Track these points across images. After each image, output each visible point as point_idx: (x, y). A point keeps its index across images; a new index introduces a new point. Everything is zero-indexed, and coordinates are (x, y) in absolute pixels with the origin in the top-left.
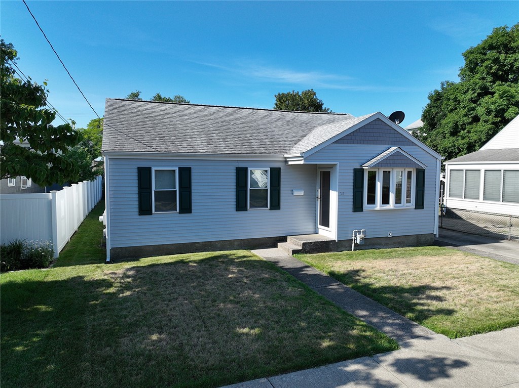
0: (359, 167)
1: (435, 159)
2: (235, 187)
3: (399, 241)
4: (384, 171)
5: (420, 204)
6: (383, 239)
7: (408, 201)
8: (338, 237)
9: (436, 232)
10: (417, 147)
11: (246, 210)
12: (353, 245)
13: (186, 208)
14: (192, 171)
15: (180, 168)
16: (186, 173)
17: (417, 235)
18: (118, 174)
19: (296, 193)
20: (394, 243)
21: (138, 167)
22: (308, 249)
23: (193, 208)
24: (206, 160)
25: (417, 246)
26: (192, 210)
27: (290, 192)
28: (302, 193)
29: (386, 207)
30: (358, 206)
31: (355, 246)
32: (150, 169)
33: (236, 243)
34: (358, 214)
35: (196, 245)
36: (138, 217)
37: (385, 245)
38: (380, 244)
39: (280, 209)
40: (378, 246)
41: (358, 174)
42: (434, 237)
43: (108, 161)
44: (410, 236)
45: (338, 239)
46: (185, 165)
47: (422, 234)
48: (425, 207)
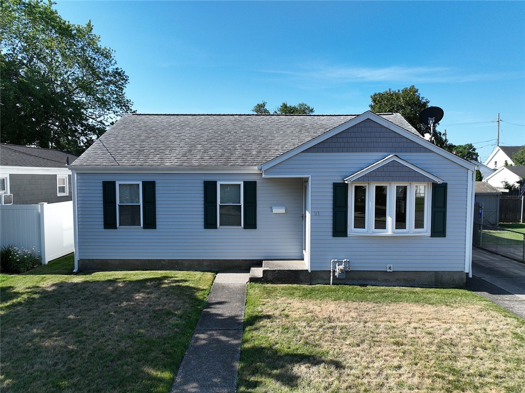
0: (342, 182)
1: (466, 171)
2: (203, 203)
3: (406, 277)
4: (376, 187)
5: (439, 229)
6: (379, 273)
7: (419, 224)
8: (311, 267)
9: (468, 269)
10: (433, 154)
11: (216, 228)
12: (331, 277)
13: (150, 223)
14: (157, 185)
16: (149, 188)
17: (436, 272)
18: (84, 188)
19: (275, 211)
21: (103, 182)
22: (270, 277)
23: (157, 223)
25: (437, 286)
26: (157, 226)
27: (269, 209)
28: (282, 211)
29: (381, 232)
30: (340, 229)
31: (333, 279)
32: (114, 183)
35: (162, 262)
36: (104, 230)
37: (383, 281)
38: (375, 280)
39: (256, 228)
40: (373, 283)
41: (340, 190)
42: (463, 276)
43: (76, 175)
44: (424, 273)
45: (311, 269)
46: (149, 179)
47: (443, 271)
48: (448, 234)
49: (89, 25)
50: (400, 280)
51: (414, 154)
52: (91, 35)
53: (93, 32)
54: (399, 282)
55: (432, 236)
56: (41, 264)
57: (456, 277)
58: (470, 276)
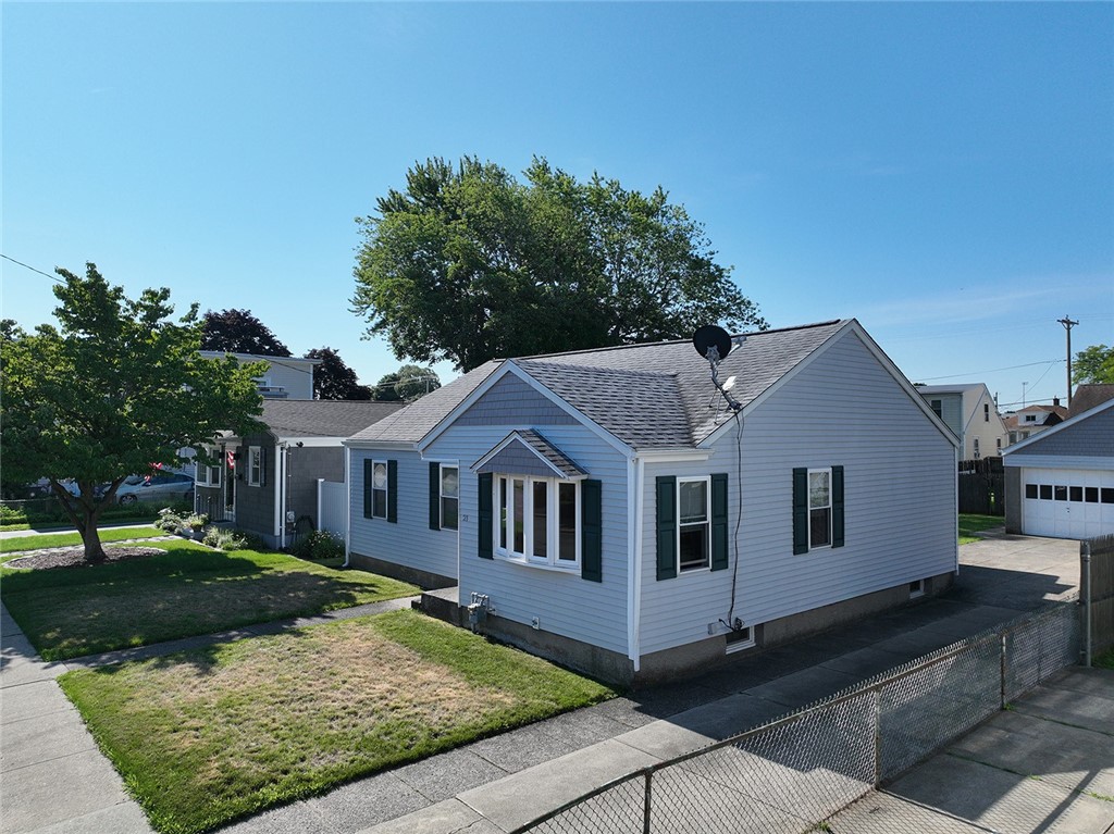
2: (428, 492)
4: (515, 481)
5: (592, 570)
8: (460, 599)
9: (631, 652)
10: (581, 428)
11: (439, 529)
13: (393, 518)
14: (398, 465)
15: (388, 461)
20: (547, 646)
21: (364, 460)
22: (427, 605)
23: (398, 516)
24: (408, 451)
25: (594, 674)
26: (398, 520)
29: (517, 558)
30: (485, 547)
32: (371, 461)
34: (486, 563)
36: (364, 519)
41: (485, 484)
43: (349, 451)
44: (577, 643)
45: (459, 603)
46: (392, 458)
47: (602, 648)
48: (604, 578)
50: (550, 648)
54: (549, 651)
55: (583, 577)
57: (619, 665)
58: (637, 668)
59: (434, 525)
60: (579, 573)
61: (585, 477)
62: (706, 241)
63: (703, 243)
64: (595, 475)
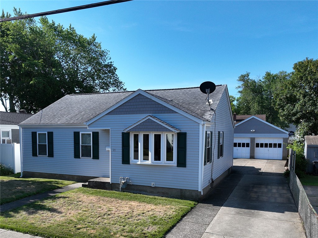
1: (198, 124)
3: (163, 191)
5: (182, 163)
6: (148, 187)
7: (170, 158)
8: (111, 181)
9: (200, 189)
10: (177, 114)
11: (80, 158)
13: (51, 155)
15: (48, 132)
19: (107, 149)
20: (158, 192)
21: (32, 132)
22: (91, 185)
23: (54, 154)
24: (60, 128)
25: (182, 199)
26: (54, 156)
29: (146, 162)
30: (126, 160)
32: (36, 133)
33: (76, 178)
34: (126, 166)
35: (57, 175)
36: (32, 157)
37: (150, 193)
38: (146, 191)
39: (99, 159)
40: (144, 193)
41: (125, 137)
42: (198, 194)
43: (21, 129)
44: (173, 189)
45: (111, 182)
46: (50, 131)
47: (185, 189)
48: (187, 165)
49: (93, 37)
50: (160, 193)
51: (166, 114)
52: (95, 43)
53: (96, 41)
54: (159, 194)
55: (178, 166)
56: (13, 173)
57: (194, 194)
58: (202, 194)
59: (77, 156)
60: (176, 165)
61: (179, 132)
62: (109, 58)
63: (108, 58)
64: (183, 131)
